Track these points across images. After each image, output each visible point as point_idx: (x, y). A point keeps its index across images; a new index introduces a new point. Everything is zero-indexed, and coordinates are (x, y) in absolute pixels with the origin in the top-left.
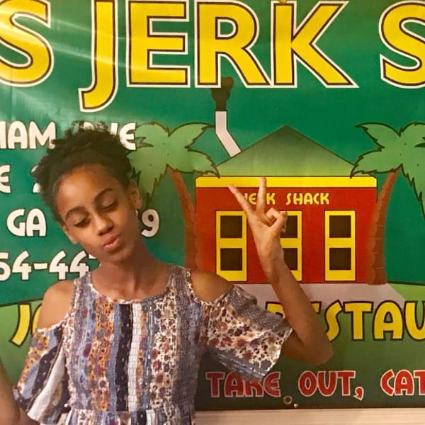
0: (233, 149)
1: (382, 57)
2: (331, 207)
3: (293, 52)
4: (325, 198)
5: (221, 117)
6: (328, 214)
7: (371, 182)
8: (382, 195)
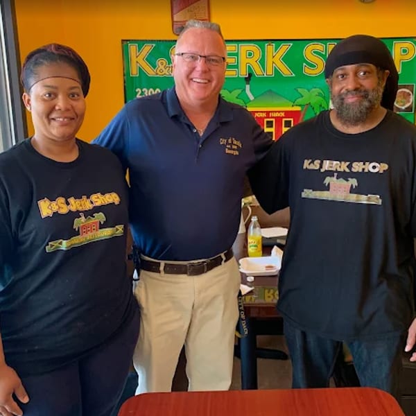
0: (252, 98)
1: (304, 64)
2: (285, 117)
3: (273, 62)
4: (283, 114)
5: (248, 87)
6: (284, 120)
7: (299, 109)
8: (302, 113)
